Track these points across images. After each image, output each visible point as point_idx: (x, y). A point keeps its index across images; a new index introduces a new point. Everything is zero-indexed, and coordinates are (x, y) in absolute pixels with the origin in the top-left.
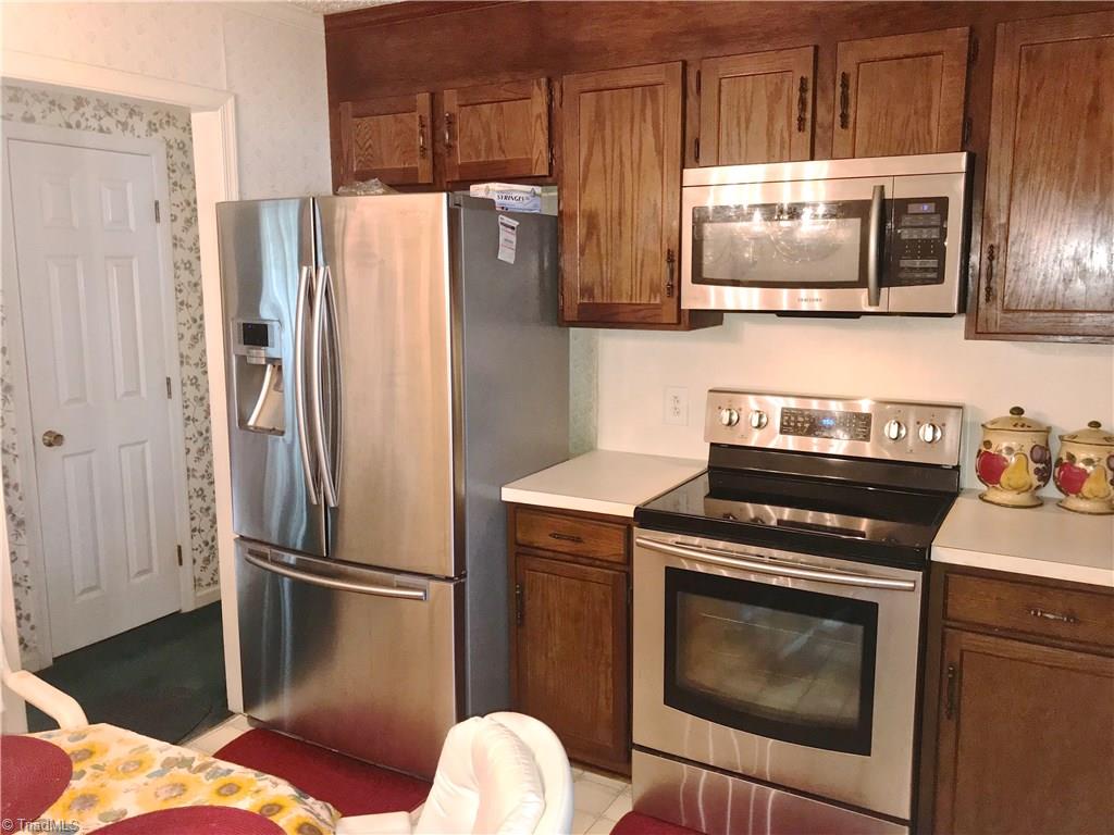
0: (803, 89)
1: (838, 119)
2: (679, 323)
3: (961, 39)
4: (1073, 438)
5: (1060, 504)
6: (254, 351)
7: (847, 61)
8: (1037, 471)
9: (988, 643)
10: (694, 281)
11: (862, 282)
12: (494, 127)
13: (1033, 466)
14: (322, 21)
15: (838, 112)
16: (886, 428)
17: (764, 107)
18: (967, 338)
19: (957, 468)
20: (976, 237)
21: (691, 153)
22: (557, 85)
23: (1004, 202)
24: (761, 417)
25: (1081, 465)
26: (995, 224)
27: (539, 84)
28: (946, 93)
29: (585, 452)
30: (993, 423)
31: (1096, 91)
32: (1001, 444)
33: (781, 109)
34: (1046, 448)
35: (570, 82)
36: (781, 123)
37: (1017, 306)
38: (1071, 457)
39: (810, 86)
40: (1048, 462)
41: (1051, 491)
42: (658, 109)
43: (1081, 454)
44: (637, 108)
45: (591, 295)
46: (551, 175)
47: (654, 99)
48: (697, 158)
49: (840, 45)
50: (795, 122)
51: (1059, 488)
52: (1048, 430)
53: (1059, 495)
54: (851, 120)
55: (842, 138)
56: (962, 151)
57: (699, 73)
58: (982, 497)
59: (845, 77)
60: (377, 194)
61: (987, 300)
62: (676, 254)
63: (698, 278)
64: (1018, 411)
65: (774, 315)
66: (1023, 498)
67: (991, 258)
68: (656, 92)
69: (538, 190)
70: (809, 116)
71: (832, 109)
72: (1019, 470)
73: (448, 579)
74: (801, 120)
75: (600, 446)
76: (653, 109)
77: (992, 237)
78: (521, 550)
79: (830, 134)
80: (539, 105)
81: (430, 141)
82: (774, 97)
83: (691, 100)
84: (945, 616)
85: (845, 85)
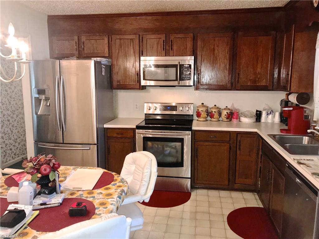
0: (164, 42)
1: (170, 48)
2: (140, 88)
3: (192, 36)
4: (212, 108)
5: (210, 120)
6: (40, 96)
7: (172, 38)
8: (207, 114)
9: (202, 143)
10: (143, 80)
11: (176, 80)
12: (95, 45)
13: (206, 113)
14: (47, 17)
15: (170, 47)
16: (180, 108)
17: (156, 45)
18: (195, 90)
19: (193, 115)
20: (196, 72)
21: (141, 54)
22: (110, 37)
23: (200, 65)
24: (156, 108)
25: (213, 113)
26: (199, 69)
27: (106, 37)
28: (189, 45)
29: (116, 118)
30: (199, 106)
31: (214, 47)
32: (200, 109)
33: (159, 46)
34: (208, 110)
35: (114, 37)
36: (159, 49)
37: (203, 84)
38: (212, 111)
39: (165, 42)
40: (208, 113)
41: (209, 118)
42: (134, 44)
43: (213, 111)
44: (129, 43)
45: (120, 83)
46: (109, 56)
47: (133, 42)
48: (142, 55)
49: (170, 34)
50: (162, 49)
51: (210, 117)
52: (208, 107)
53: (210, 119)
54: (173, 49)
55: (171, 52)
56: (193, 56)
57: (142, 38)
58: (197, 120)
59: (172, 40)
60: (75, 60)
61: (198, 83)
62: (139, 74)
63: (144, 79)
64: (203, 104)
65: (159, 87)
66: (204, 120)
67: (198, 75)
68: (133, 40)
69: (107, 59)
70: (165, 47)
71: (169, 47)
72: (204, 114)
73: (95, 144)
74: (163, 48)
75: (119, 117)
76: (133, 44)
77: (198, 72)
78: (109, 138)
79: (169, 51)
80: (106, 41)
81: (78, 47)
82: (158, 44)
83: (141, 43)
84: (195, 140)
85: (172, 42)
